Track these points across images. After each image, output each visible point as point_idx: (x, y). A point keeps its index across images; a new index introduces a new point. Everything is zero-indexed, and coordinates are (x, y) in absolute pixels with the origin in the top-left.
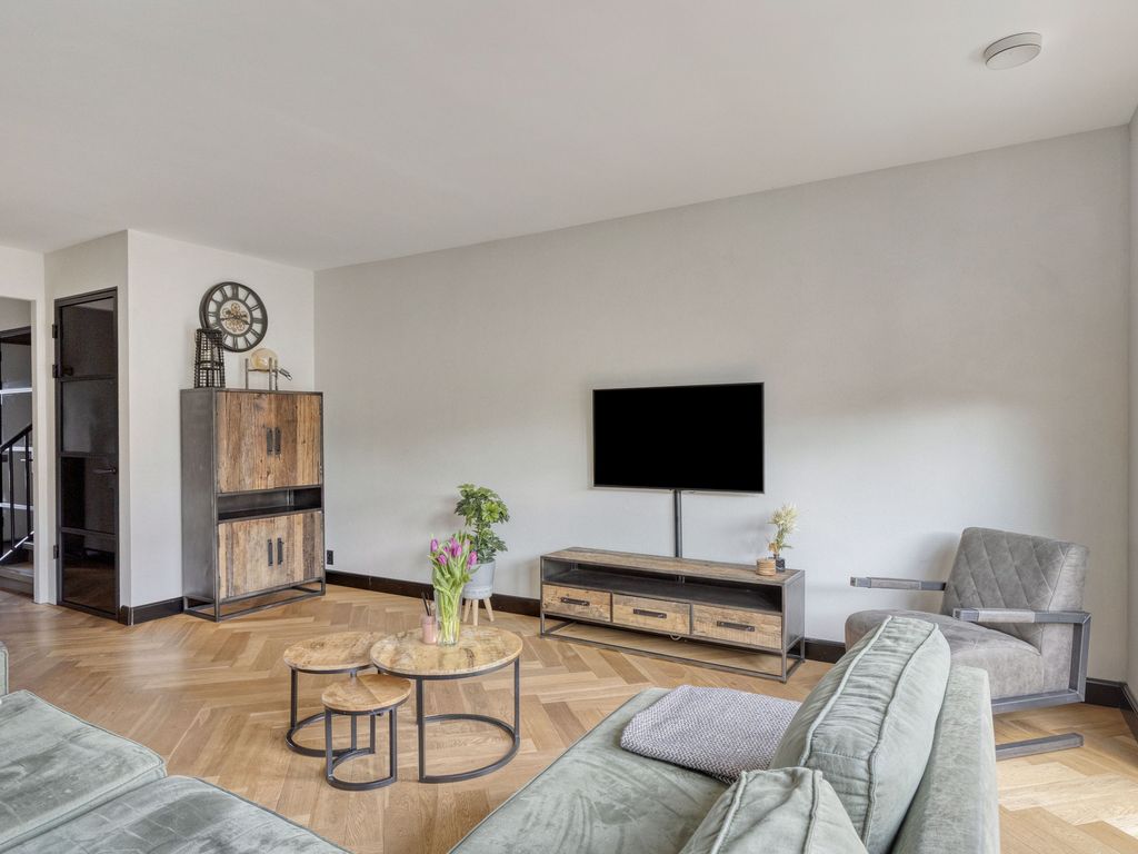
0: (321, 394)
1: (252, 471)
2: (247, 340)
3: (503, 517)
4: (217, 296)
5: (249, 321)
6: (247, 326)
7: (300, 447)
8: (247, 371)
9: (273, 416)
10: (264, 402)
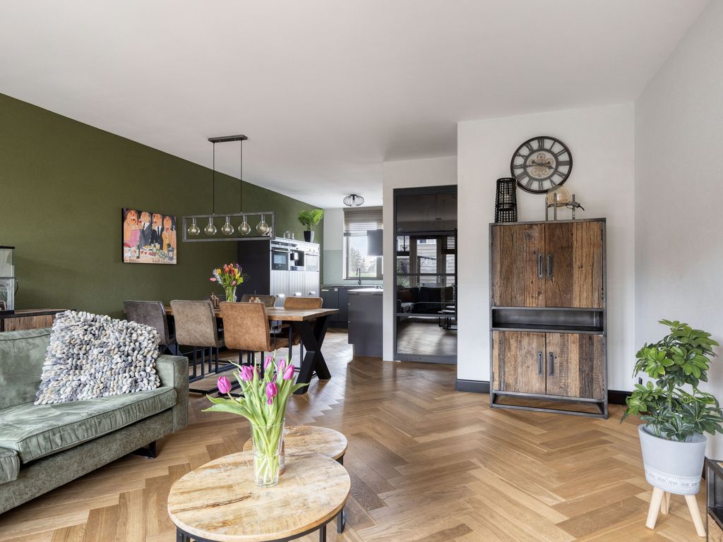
0: (603, 220)
1: (523, 291)
2: (552, 181)
4: (524, 151)
5: (554, 165)
7: (576, 272)
8: (547, 207)
9: (544, 243)
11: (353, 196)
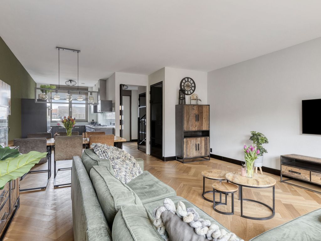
0: (209, 105)
1: (192, 125)
2: (190, 92)
3: (266, 142)
4: (184, 81)
6: (191, 88)
7: (204, 120)
8: (191, 100)
9: (197, 111)
10: (195, 108)
11: (71, 81)
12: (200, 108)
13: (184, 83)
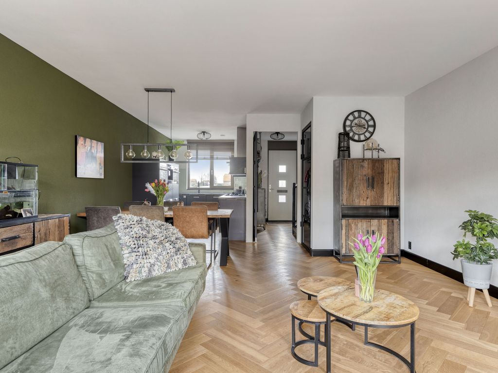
0: (399, 159)
1: (359, 196)
2: (365, 136)
5: (366, 127)
6: (365, 130)
7: (386, 186)
8: (364, 150)
9: (370, 170)
10: (366, 164)
11: (204, 132)
12: (377, 164)
13: (352, 121)
